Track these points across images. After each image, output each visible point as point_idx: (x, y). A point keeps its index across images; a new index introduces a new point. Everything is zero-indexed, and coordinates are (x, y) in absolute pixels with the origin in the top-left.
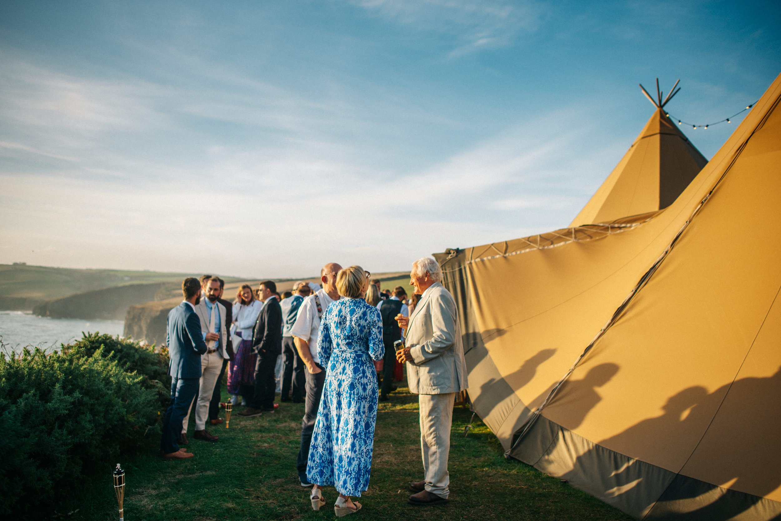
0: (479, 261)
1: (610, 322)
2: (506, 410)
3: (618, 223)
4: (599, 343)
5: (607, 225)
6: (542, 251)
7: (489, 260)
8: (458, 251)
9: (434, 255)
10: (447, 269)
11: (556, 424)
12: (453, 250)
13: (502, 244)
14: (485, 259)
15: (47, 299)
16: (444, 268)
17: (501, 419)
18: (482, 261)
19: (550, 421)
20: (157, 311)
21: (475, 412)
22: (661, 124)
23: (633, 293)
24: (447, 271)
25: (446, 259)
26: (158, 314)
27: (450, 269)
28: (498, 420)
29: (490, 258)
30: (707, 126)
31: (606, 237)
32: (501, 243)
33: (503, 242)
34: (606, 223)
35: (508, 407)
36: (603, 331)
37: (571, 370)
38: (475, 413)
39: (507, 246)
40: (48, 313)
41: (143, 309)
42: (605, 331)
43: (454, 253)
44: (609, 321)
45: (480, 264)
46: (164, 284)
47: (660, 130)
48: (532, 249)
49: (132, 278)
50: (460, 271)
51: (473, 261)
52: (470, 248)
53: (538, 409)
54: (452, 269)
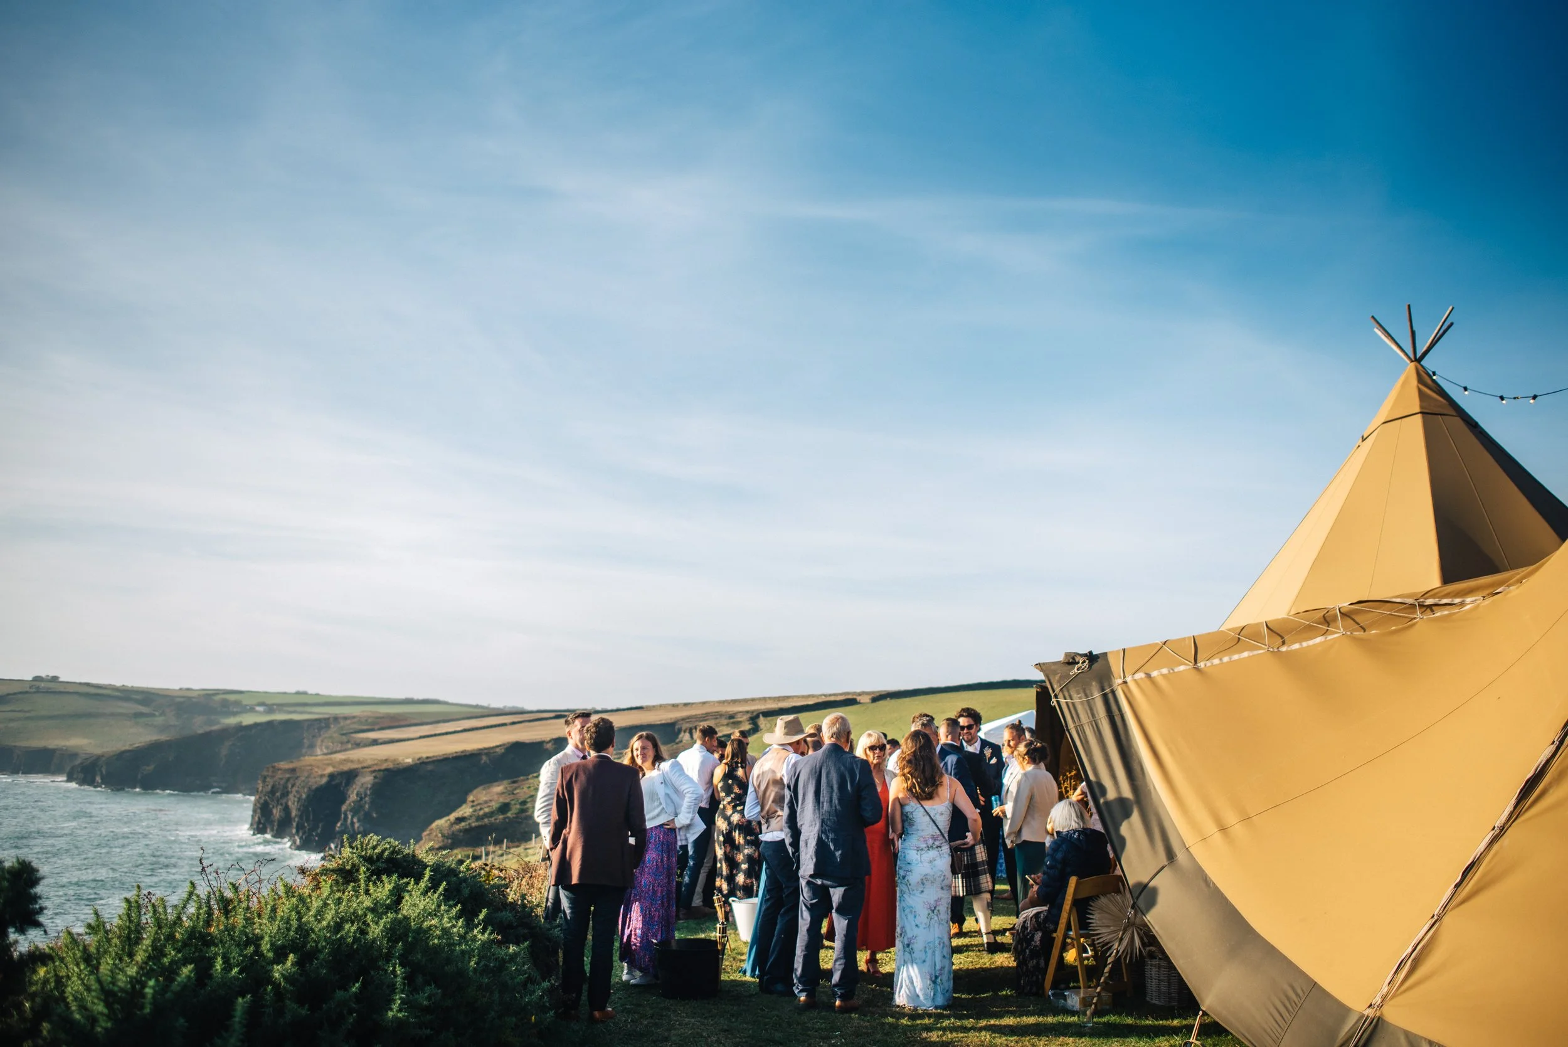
0: (1141, 679)
1: (1512, 809)
2: (1285, 1006)
3: (1433, 597)
4: (1492, 858)
5: (1410, 601)
6: (1277, 654)
7: (1163, 675)
8: (1092, 658)
9: (1040, 666)
10: (1075, 696)
11: (1425, 1039)
12: (1082, 655)
13: (1187, 642)
14: (1154, 674)
15: (98, 751)
16: (1066, 694)
17: (1276, 1026)
18: (1148, 676)
19: (1407, 1034)
20: (322, 776)
21: (1204, 1009)
22: (1421, 394)
23: (1553, 748)
24: (1076, 701)
25: (1069, 676)
26: (324, 780)
27: (1082, 695)
28: (1269, 1030)
29: (1165, 671)
30: (1534, 397)
31: (1414, 624)
32: (1184, 639)
33: (1189, 638)
34: (1409, 596)
35: (1288, 998)
36: (1497, 831)
37: (1436, 918)
38: (1203, 1011)
39: (1196, 648)
40: (98, 779)
41: (293, 770)
42: (1503, 830)
43: (1084, 662)
44: (1510, 808)
45: (1147, 685)
46: (336, 719)
47: (1421, 407)
48: (1255, 652)
49: (270, 709)
50: (1105, 697)
51: (1129, 679)
52: (1118, 651)
53: (1371, 1005)
54: (1087, 696)
